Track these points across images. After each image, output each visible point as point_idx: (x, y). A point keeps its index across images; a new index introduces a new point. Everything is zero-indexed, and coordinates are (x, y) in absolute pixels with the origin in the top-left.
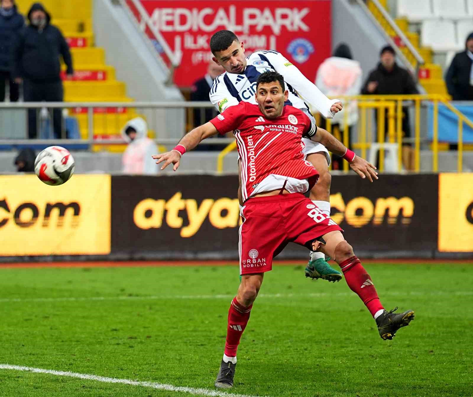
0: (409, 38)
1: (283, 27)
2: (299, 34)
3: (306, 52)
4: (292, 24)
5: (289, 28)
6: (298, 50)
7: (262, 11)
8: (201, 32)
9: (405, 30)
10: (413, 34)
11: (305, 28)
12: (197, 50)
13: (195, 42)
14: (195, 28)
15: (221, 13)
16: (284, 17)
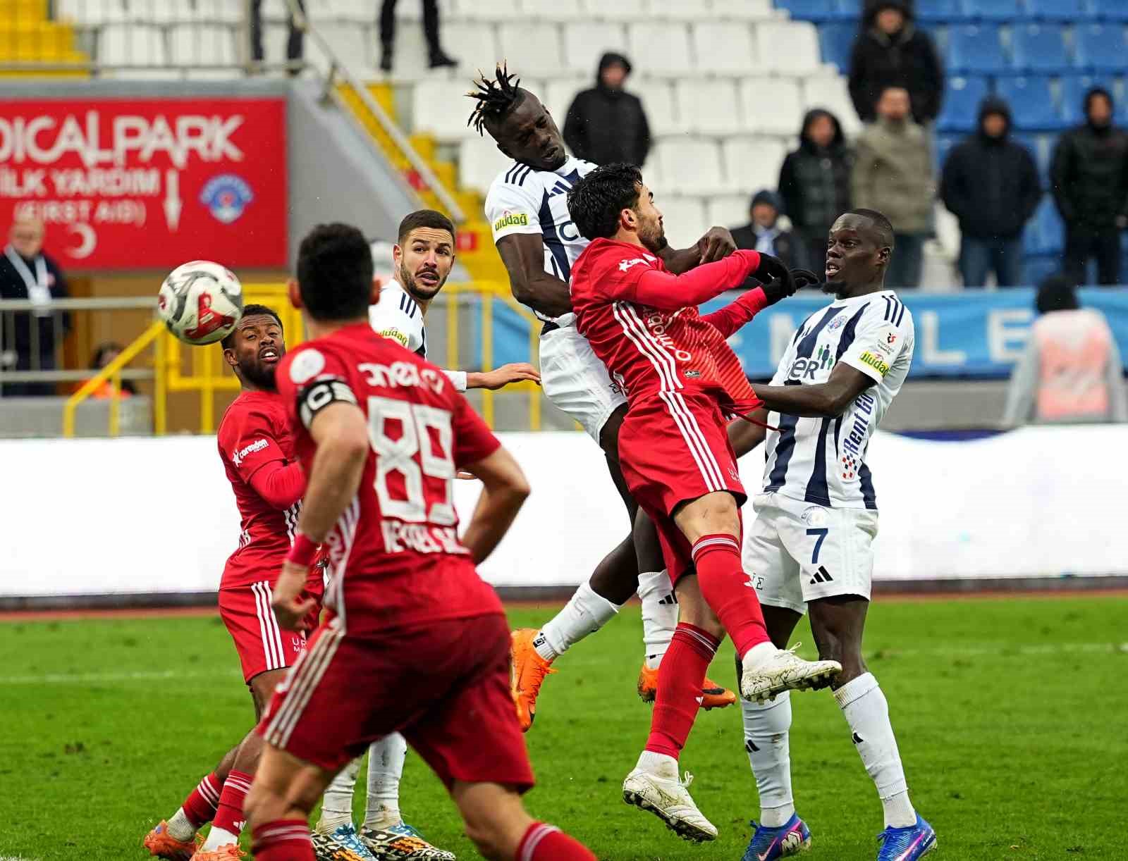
0: (436, 173)
1: (193, 154)
2: (224, 166)
3: (236, 202)
4: (210, 146)
5: (204, 154)
6: (222, 197)
7: (151, 121)
8: (31, 164)
9: (430, 158)
10: (443, 164)
11: (234, 153)
12: (24, 199)
13: (20, 182)
14: (19, 156)
15: (71, 126)
16: (195, 132)
